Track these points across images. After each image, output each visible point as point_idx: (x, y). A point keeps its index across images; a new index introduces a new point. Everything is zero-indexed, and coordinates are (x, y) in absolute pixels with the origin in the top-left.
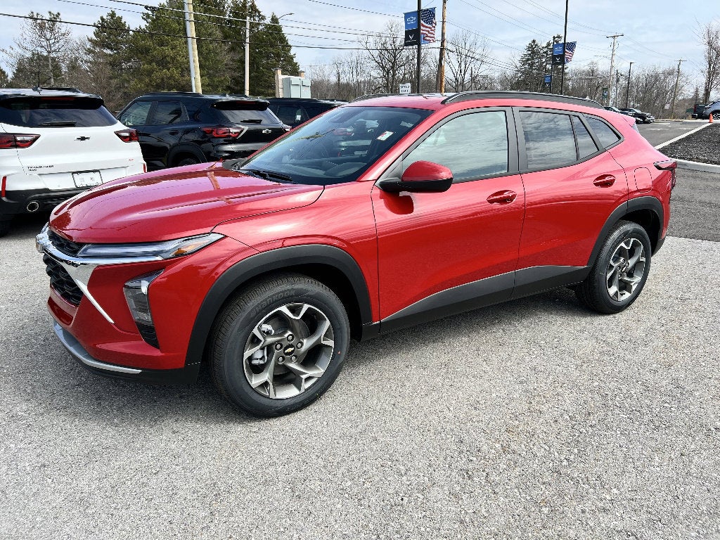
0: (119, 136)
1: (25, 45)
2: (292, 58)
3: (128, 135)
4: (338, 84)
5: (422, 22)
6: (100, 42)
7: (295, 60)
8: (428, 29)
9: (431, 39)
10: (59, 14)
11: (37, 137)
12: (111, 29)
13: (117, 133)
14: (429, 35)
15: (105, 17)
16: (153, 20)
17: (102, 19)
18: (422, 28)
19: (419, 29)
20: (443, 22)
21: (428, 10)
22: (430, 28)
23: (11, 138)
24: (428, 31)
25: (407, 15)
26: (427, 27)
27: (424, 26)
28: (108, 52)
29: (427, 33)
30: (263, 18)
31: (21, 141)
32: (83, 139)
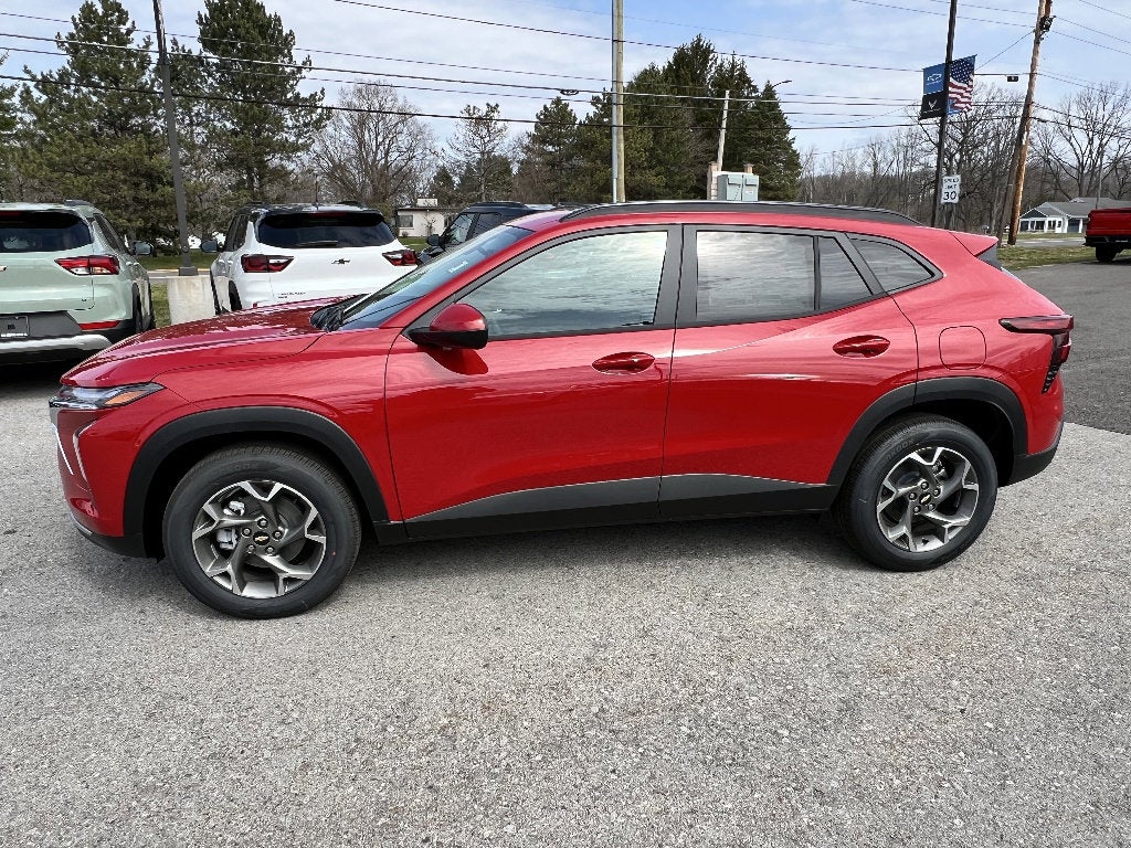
0: (388, 258)
1: (458, 146)
2: (790, 144)
3: (400, 256)
4: (875, 177)
5: (951, 80)
6: (540, 138)
7: (794, 146)
8: (962, 91)
9: (963, 105)
10: (497, 105)
11: (290, 260)
12: (554, 120)
13: (385, 255)
14: (962, 100)
15: (548, 106)
16: (604, 105)
17: (545, 107)
18: (950, 89)
19: (946, 92)
20: (1032, 75)
21: (962, 60)
22: (965, 89)
23: (264, 261)
24: (961, 94)
25: (928, 72)
26: (960, 88)
27: (954, 86)
28: (550, 148)
29: (959, 97)
30: (755, 89)
31: (273, 264)
32: (342, 262)
